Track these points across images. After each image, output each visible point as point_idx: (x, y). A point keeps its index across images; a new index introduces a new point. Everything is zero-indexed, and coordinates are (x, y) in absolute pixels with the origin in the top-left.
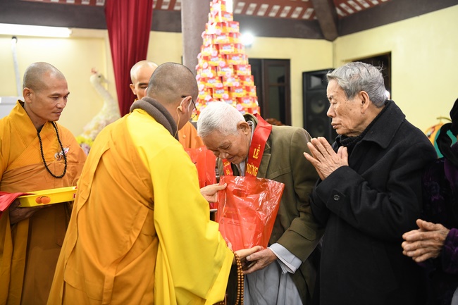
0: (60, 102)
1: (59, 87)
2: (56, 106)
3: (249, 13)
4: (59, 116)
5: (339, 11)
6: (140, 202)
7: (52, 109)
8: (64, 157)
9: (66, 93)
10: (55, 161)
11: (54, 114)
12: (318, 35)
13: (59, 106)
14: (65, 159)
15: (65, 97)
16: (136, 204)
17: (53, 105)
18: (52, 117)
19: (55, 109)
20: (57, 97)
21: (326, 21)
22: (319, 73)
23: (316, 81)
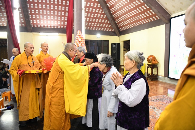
0: (32, 49)
3: (99, 30)
5: (120, 30)
8: (33, 63)
10: (31, 64)
11: (32, 52)
12: (116, 35)
15: (33, 48)
20: (31, 48)
21: (117, 32)
22: (115, 44)
23: (114, 46)
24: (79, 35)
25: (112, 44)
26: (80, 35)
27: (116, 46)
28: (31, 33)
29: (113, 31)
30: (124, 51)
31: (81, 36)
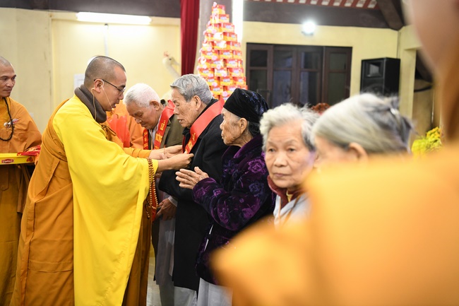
0: (9, 82)
1: (6, 71)
2: (6, 85)
3: (314, 2)
4: (10, 93)
6: (54, 155)
7: (3, 87)
8: (12, 126)
9: (13, 75)
10: (4, 129)
11: (5, 92)
12: (383, 24)
13: (8, 85)
14: (13, 128)
15: (13, 78)
16: (51, 157)
17: (3, 85)
18: (4, 94)
19: (5, 88)
20: (6, 78)
21: (389, 10)
22: (376, 62)
23: (374, 69)
24: (215, 25)
25: (366, 64)
26: (220, 24)
27: (380, 71)
28: (44, 15)
29: (371, 6)
30: (415, 91)
31: (228, 29)
